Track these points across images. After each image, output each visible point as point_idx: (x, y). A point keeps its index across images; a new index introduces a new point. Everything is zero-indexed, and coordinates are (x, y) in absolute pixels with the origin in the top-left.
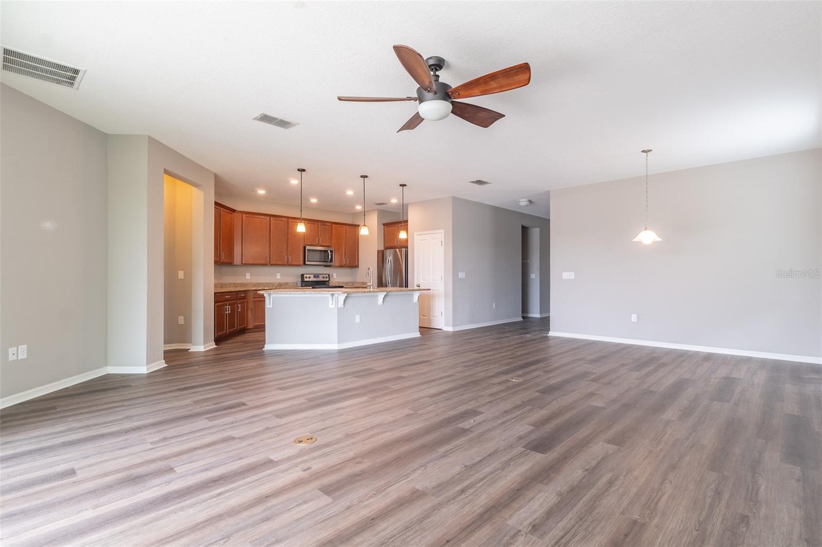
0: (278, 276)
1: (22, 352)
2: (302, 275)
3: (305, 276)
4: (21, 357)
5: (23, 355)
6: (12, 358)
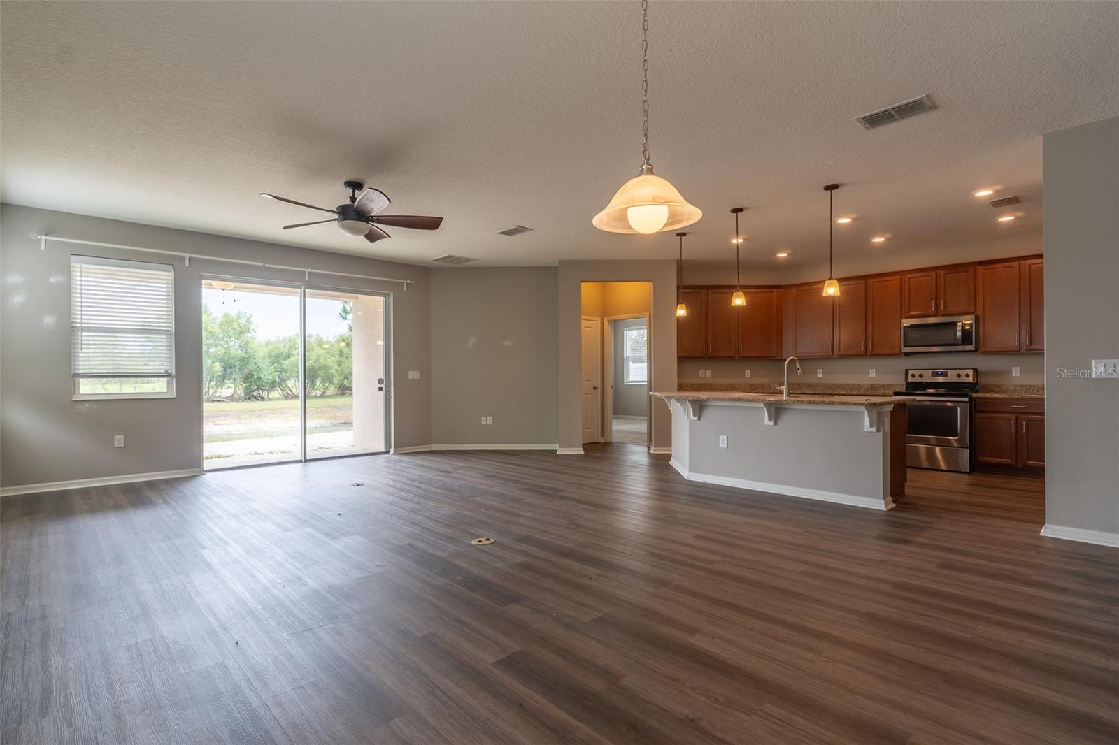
0: (872, 374)
1: (490, 420)
2: (907, 371)
3: (911, 372)
4: (488, 423)
5: (490, 422)
6: (484, 423)
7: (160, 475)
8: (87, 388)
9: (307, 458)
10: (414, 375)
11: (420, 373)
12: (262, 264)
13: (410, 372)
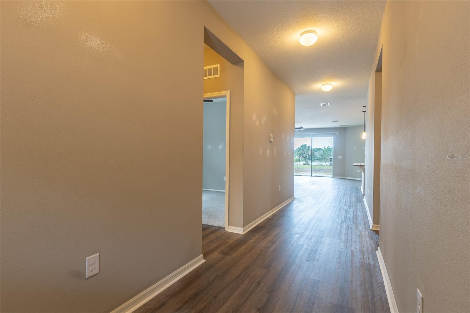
10: (340, 157)
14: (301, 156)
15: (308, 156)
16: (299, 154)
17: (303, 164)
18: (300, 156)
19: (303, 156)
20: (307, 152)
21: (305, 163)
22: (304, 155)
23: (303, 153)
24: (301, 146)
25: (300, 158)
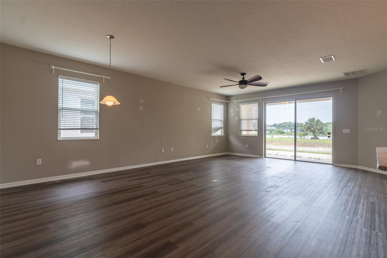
7: (253, 156)
8: (244, 133)
9: (296, 160)
10: (346, 131)
11: (350, 130)
12: (278, 96)
13: (343, 130)
14: (309, 130)
15: (316, 130)
16: (306, 128)
17: (311, 138)
18: (307, 130)
19: (310, 130)
20: (315, 126)
21: (313, 137)
22: (312, 129)
23: (311, 127)
24: (309, 120)
25: (308, 132)
